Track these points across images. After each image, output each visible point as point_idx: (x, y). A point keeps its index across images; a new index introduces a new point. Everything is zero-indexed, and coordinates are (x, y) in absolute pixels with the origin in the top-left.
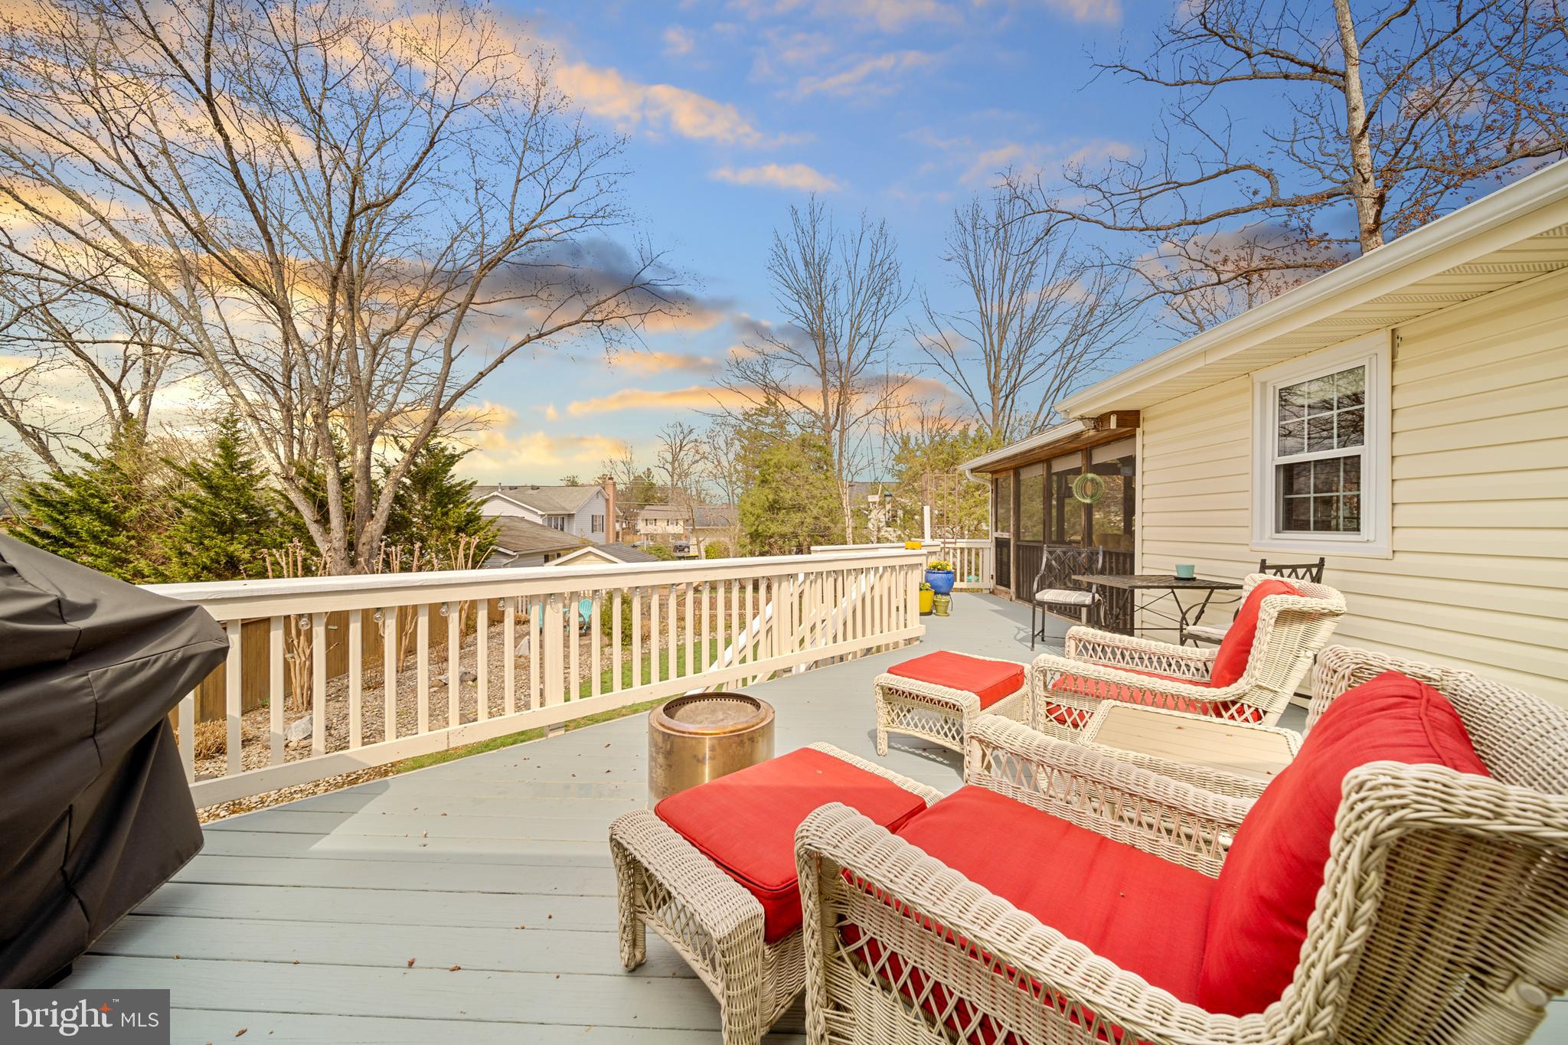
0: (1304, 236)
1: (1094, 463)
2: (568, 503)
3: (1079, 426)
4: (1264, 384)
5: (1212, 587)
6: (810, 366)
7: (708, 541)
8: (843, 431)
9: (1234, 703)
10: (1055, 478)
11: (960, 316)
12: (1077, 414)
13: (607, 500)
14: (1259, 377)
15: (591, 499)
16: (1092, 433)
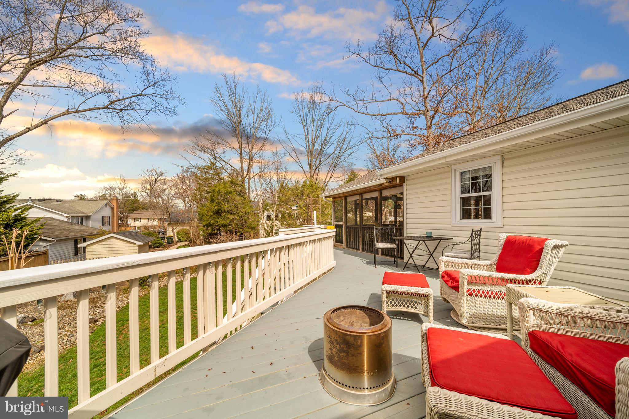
0: (412, 125)
1: (383, 196)
2: (85, 209)
3: (384, 181)
4: (455, 170)
5: (440, 239)
6: (234, 148)
7: (178, 229)
8: (250, 179)
9: (533, 280)
10: (364, 201)
11: (297, 136)
12: (385, 177)
13: (113, 209)
14: (453, 167)
15: (102, 208)
16: (388, 184)
